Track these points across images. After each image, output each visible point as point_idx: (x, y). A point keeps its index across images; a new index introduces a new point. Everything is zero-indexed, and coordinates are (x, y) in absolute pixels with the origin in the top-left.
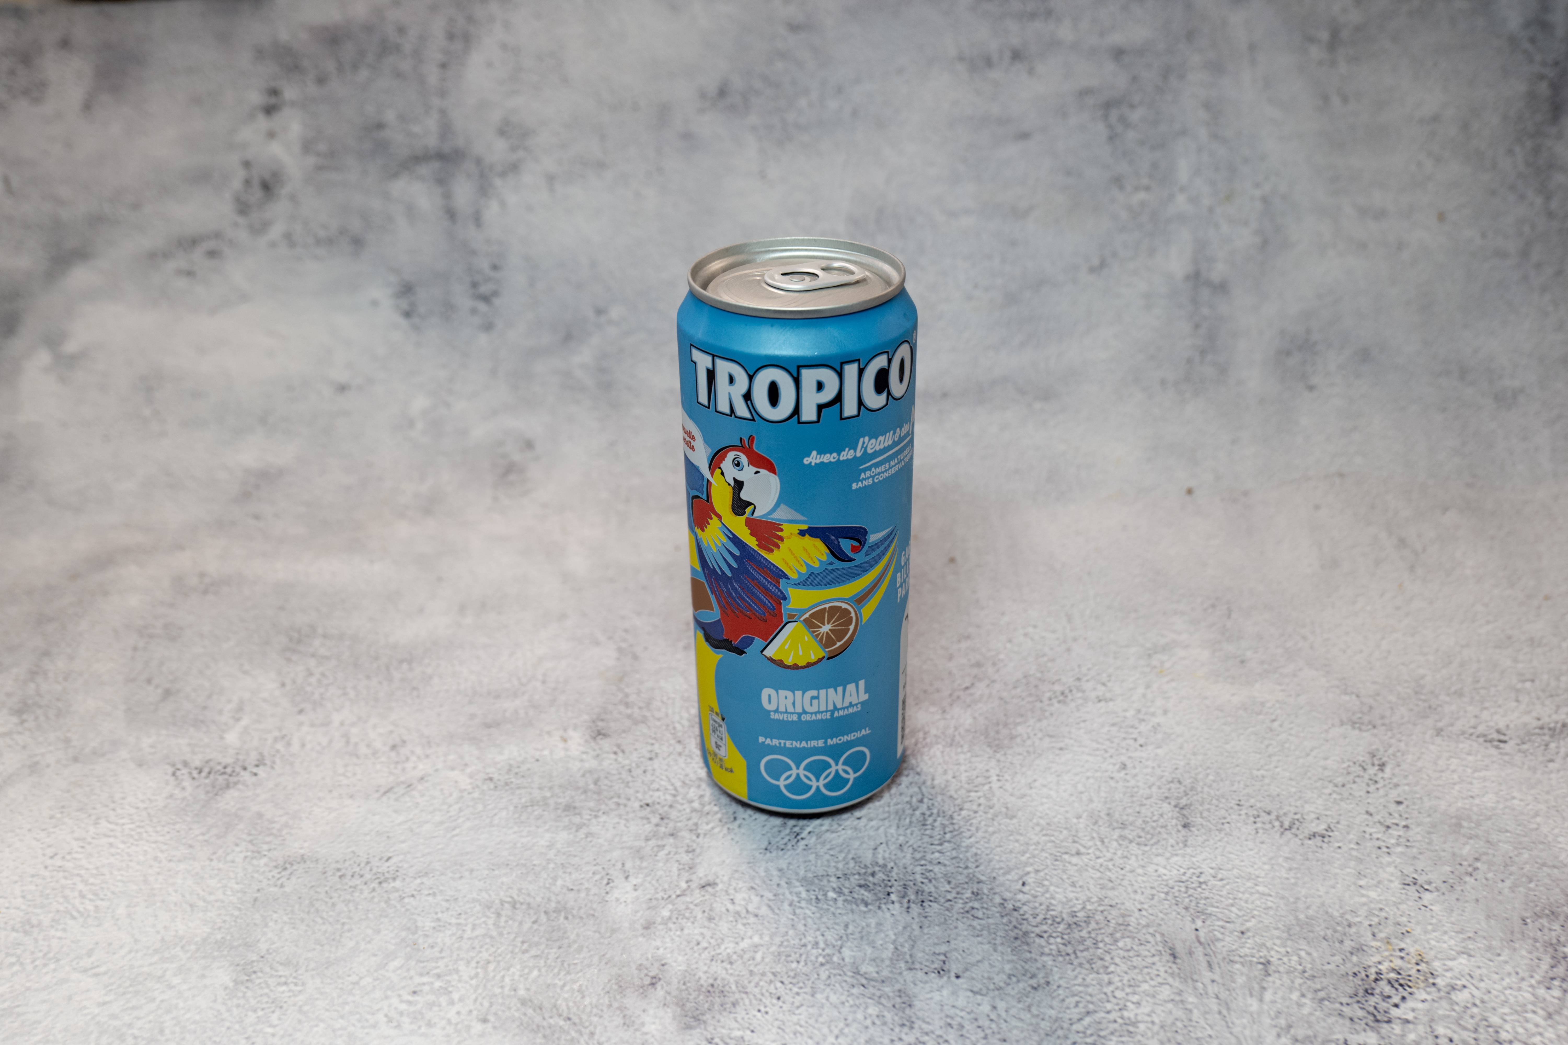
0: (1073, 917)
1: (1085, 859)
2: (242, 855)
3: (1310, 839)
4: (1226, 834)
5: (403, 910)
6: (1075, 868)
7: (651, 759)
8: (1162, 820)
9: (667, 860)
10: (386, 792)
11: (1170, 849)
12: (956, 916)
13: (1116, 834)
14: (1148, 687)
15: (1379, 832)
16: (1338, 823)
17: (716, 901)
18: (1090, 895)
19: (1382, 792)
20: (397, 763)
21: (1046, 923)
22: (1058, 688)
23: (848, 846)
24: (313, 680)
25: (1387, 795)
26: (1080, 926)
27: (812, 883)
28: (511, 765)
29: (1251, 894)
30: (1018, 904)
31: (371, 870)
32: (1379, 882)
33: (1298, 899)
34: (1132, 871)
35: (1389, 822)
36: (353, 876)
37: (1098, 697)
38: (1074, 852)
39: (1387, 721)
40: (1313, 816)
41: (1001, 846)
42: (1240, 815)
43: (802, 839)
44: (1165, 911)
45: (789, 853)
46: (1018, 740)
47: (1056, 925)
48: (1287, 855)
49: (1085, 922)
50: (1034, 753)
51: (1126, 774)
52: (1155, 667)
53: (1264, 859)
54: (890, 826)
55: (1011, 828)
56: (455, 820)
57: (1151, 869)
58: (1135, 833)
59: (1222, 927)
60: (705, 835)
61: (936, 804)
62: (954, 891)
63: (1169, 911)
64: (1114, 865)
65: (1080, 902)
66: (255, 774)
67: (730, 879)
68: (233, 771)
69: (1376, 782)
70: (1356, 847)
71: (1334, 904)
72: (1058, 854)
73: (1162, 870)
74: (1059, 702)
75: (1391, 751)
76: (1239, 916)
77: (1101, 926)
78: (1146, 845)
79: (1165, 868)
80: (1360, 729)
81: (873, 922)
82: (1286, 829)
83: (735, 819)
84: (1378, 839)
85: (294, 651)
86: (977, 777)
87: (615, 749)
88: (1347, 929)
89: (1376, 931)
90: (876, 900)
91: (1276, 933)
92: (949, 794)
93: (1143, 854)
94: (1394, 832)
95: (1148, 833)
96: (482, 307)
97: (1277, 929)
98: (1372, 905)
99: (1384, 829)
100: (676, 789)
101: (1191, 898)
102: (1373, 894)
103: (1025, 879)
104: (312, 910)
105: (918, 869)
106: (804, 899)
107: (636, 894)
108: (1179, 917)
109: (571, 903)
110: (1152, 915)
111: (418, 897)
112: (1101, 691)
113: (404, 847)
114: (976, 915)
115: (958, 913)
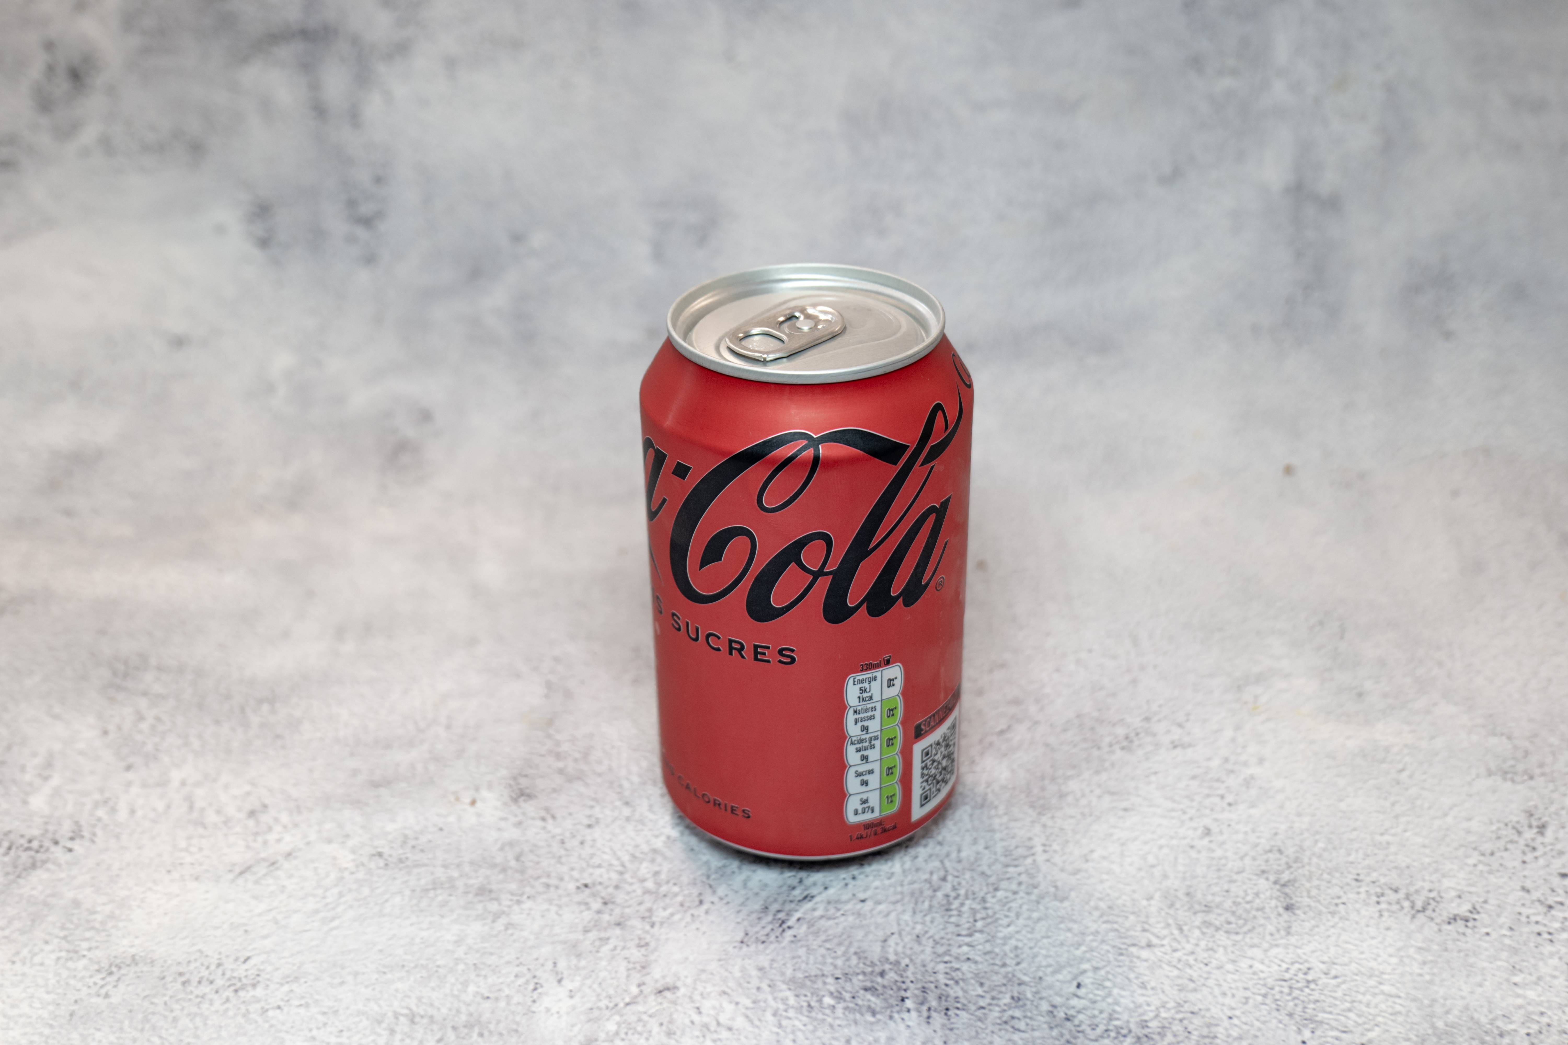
0: (1143, 1027)
2: (54, 956)
3: (1449, 923)
4: (1341, 918)
5: (266, 1025)
7: (590, 826)
8: (1257, 901)
9: (613, 958)
10: (241, 873)
11: (1268, 938)
12: (990, 1028)
14: (1238, 728)
15: (1539, 914)
16: (1485, 902)
17: (677, 1010)
18: (1165, 999)
19: (1541, 862)
20: (256, 834)
21: (1109, 1036)
22: (1121, 731)
23: (849, 937)
24: (144, 726)
25: (1548, 866)
26: (1152, 1039)
27: (803, 986)
28: (406, 837)
29: (1374, 995)
30: (1072, 1012)
31: (223, 974)
33: (1434, 1001)
34: (1219, 968)
35: (1551, 900)
36: (199, 982)
37: (1172, 742)
38: (1143, 943)
39: (1547, 770)
40: (1453, 894)
41: (1048, 937)
42: (1358, 893)
43: (789, 928)
44: (1263, 1019)
45: (772, 946)
46: (1070, 799)
47: (1122, 1039)
48: (1420, 945)
49: (1159, 1034)
50: (1091, 815)
51: (1211, 842)
52: (1246, 703)
53: (1391, 950)
54: (904, 911)
55: (1062, 913)
56: (334, 909)
57: (1244, 964)
58: (1222, 919)
59: (1337, 1038)
61: (964, 883)
62: (988, 996)
63: (1268, 1019)
64: (1196, 960)
65: (1153, 1008)
66: (70, 850)
67: (695, 981)
68: (41, 846)
69: (1534, 849)
70: (1508, 933)
71: (1482, 1007)
72: (1123, 946)
73: (1258, 966)
74: (1123, 748)
75: (1553, 809)
76: (1359, 1025)
77: (1180, 1039)
78: (1237, 933)
79: (1262, 963)
80: (1513, 781)
81: (882, 1036)
82: (1418, 911)
83: (701, 902)
84: (1537, 923)
85: (119, 688)
86: (1017, 847)
87: (543, 813)
88: (1498, 1038)
90: (887, 1008)
92: (980, 869)
93: (1234, 945)
94: (1557, 913)
95: (1240, 917)
96: (361, 232)
97: (1408, 1040)
98: (1530, 1008)
99: (1545, 909)
100: (623, 865)
101: (1297, 1001)
102: (1531, 994)
103: (1080, 979)
104: (147, 1026)
105: (941, 967)
106: (792, 1007)
107: (572, 1002)
108: (1281, 1025)
109: (487, 1016)
110: (1245, 1023)
111: (286, 1010)
112: (1177, 734)
113: (267, 943)
114: (1017, 1026)
115: (994, 1024)
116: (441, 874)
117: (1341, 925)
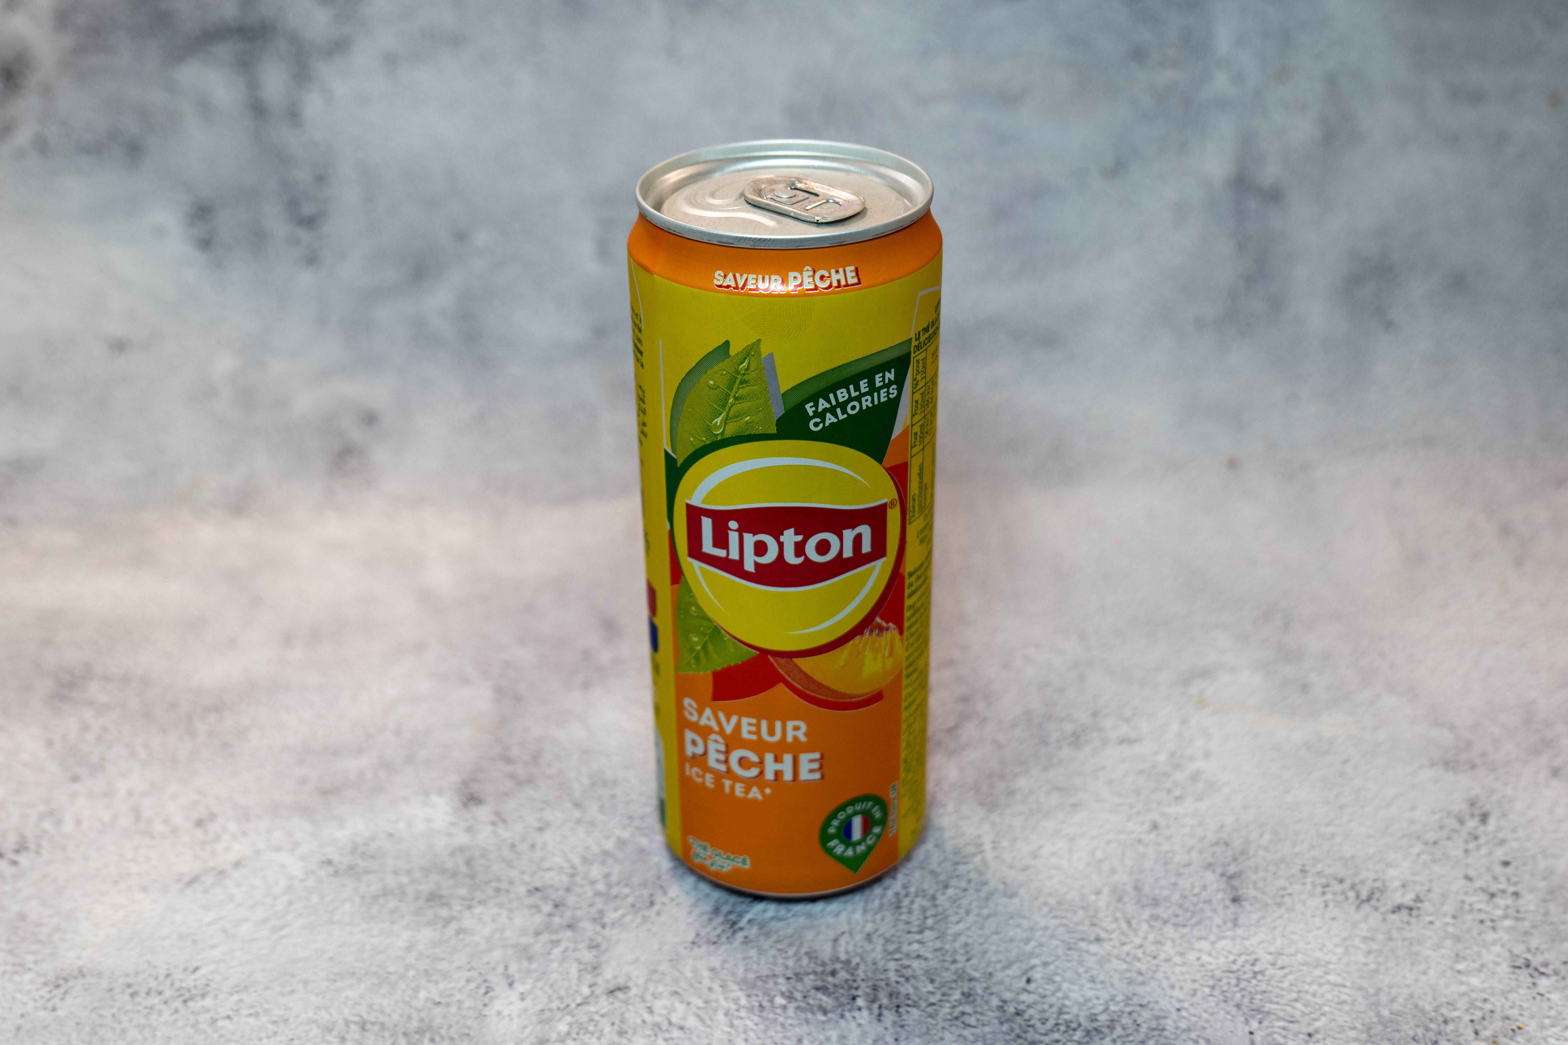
0: (1093, 1021)
1: (1107, 946)
3: (1394, 912)
4: (1287, 909)
5: (216, 1035)
6: (1094, 958)
7: (540, 829)
8: (1205, 893)
9: (564, 959)
10: (190, 883)
11: (1215, 930)
12: (941, 1024)
13: (1146, 914)
14: (1184, 722)
15: (1481, 902)
16: (1429, 891)
17: (628, 1010)
18: (1114, 992)
19: (1484, 850)
20: (204, 843)
21: (1058, 1030)
22: (1068, 727)
23: (799, 938)
24: (90, 736)
25: (1490, 854)
26: (1102, 1032)
27: (754, 986)
28: (355, 843)
29: (1320, 985)
30: (1022, 1007)
31: (172, 985)
32: (1483, 966)
33: (1379, 989)
34: (1168, 960)
35: (1494, 888)
36: (148, 993)
37: (1120, 738)
38: (1092, 937)
39: (1489, 760)
40: (1398, 883)
41: (997, 933)
42: (1304, 884)
43: (740, 929)
44: (1210, 1010)
45: (724, 947)
46: (1018, 796)
47: (1071, 1032)
48: (1365, 934)
49: (1108, 1027)
50: (1039, 812)
51: (1158, 835)
52: (1191, 697)
53: (1336, 940)
55: (1011, 909)
56: (283, 917)
57: (1191, 957)
58: (1170, 912)
59: (1284, 1029)
60: (613, 925)
62: (939, 992)
63: (1215, 1010)
64: (1144, 953)
65: (1102, 1001)
66: (16, 863)
67: (646, 982)
69: (1477, 838)
70: (1452, 921)
71: (1426, 994)
72: (1072, 941)
73: (1206, 958)
74: (1070, 744)
75: (1494, 798)
76: (1306, 1014)
77: (1129, 1031)
78: (1184, 926)
79: (1210, 954)
80: (1455, 771)
81: (834, 1034)
82: (1363, 901)
84: (1480, 910)
85: (65, 698)
86: (966, 845)
87: (493, 818)
88: (1443, 1026)
89: (1479, 1027)
90: (838, 1007)
91: (1352, 1034)
93: (1182, 938)
94: (1500, 901)
95: (1187, 910)
96: (303, 233)
97: (1354, 1028)
98: (1474, 995)
99: (1487, 898)
100: (574, 867)
101: (1244, 993)
102: (1475, 981)
103: (1030, 974)
104: (95, 1039)
105: (892, 965)
106: (744, 1007)
107: (523, 1005)
108: (1229, 1017)
109: (438, 1021)
110: (1194, 1015)
111: (235, 1019)
112: (1124, 730)
113: (216, 953)
114: (967, 1022)
115: (945, 1020)
116: (391, 881)
117: (1286, 916)
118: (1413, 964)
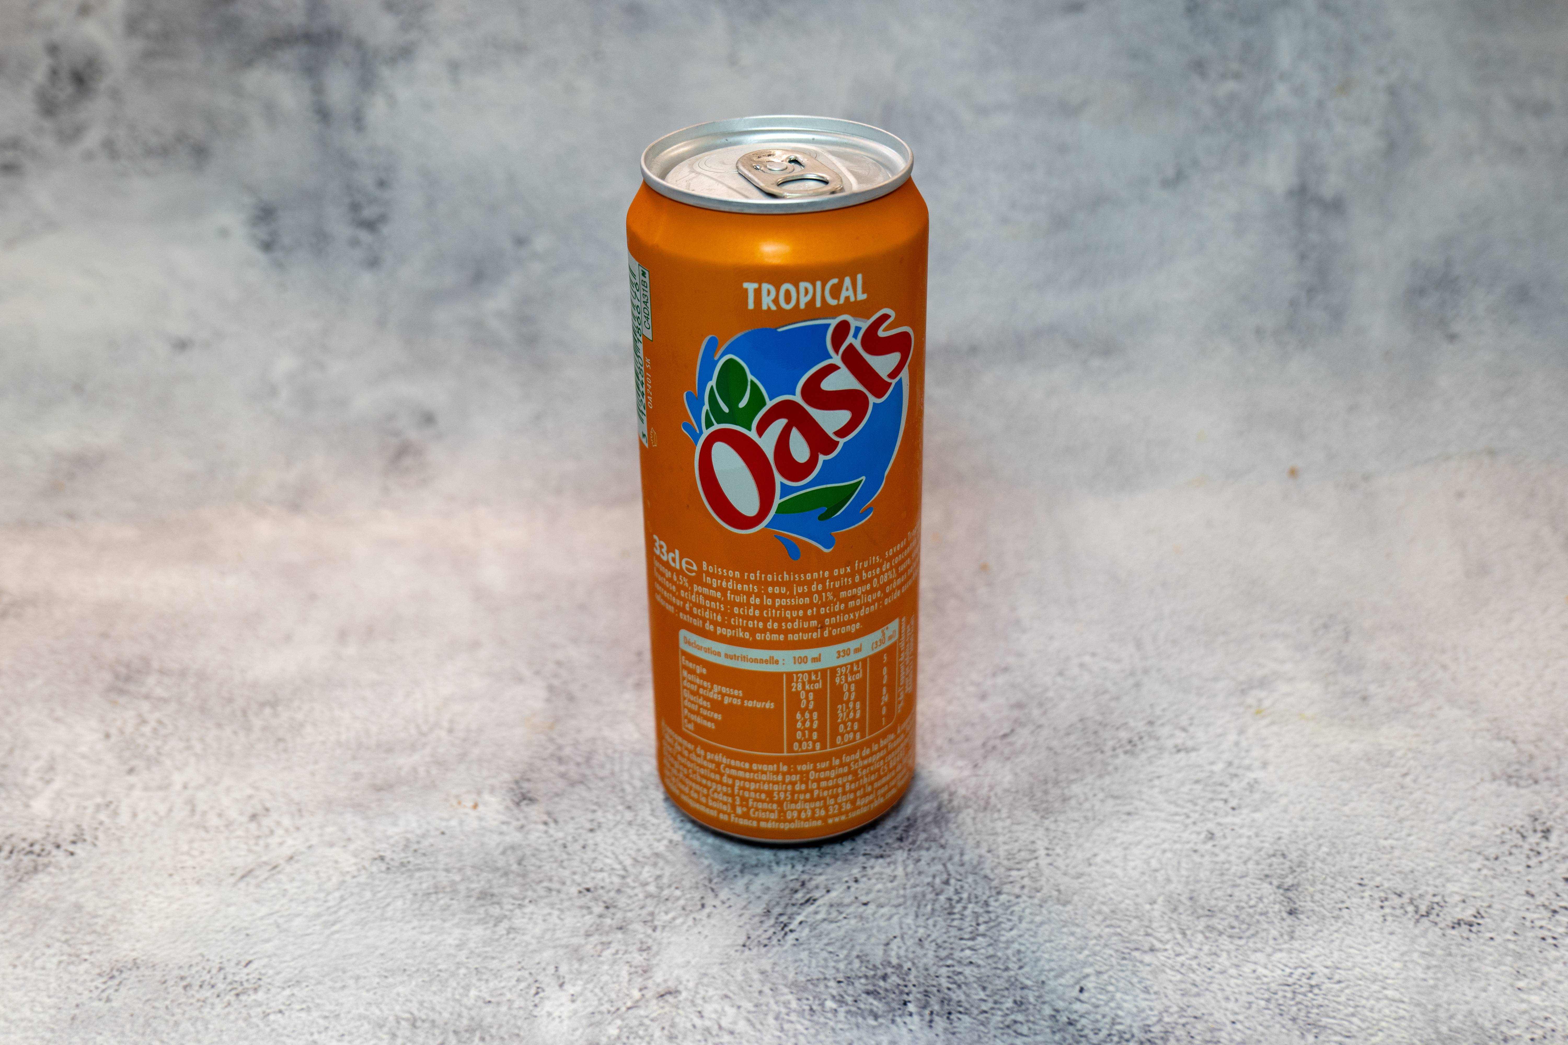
0: (1146, 1032)
2: (55, 960)
3: (1453, 928)
4: (1345, 923)
5: (268, 1030)
6: (1148, 968)
7: (592, 830)
8: (1261, 905)
9: (615, 962)
10: (243, 877)
11: (1271, 942)
12: (993, 1032)
13: (1202, 924)
14: (1241, 732)
15: (1543, 919)
16: (1490, 907)
17: (678, 1014)
18: (1168, 1003)
19: (1546, 866)
20: (258, 837)
22: (1124, 735)
23: (851, 940)
24: (146, 729)
25: (1552, 870)
26: (1155, 1043)
27: (805, 989)
28: (408, 841)
29: (1378, 1000)
30: (1074, 1017)
31: (225, 978)
32: (1544, 984)
33: (1438, 1006)
34: (1223, 972)
35: (1556, 905)
36: (201, 986)
37: (1176, 746)
38: (1146, 947)
39: (1552, 774)
40: (1457, 898)
41: (1051, 941)
42: (1362, 898)
43: (791, 931)
44: (1266, 1023)
45: (775, 950)
46: (1073, 803)
48: (1424, 949)
49: (1162, 1038)
50: (1094, 819)
51: (1214, 846)
52: (1250, 706)
53: (1395, 955)
54: (907, 914)
55: (1065, 916)
56: (335, 913)
57: (1247, 969)
58: (1225, 923)
61: (966, 886)
62: (991, 1000)
63: (1271, 1023)
64: (1199, 964)
65: (1156, 1012)
66: (72, 854)
67: (697, 985)
68: (43, 850)
69: (1539, 853)
70: (1512, 938)
71: (1486, 1011)
73: (1261, 971)
74: (1126, 753)
75: (1557, 813)
78: (1240, 938)
79: (1266, 967)
80: (1518, 785)
82: (1423, 916)
83: (703, 906)
84: (1541, 927)
86: (1020, 850)
87: (545, 818)
90: (889, 1011)
92: (983, 873)
93: (1237, 950)
94: (1562, 919)
95: (1243, 922)
96: (364, 236)
98: (1535, 1014)
99: (1549, 914)
100: (625, 869)
102: (1535, 999)
103: (1082, 984)
104: (148, 1031)
105: (944, 971)
106: (794, 1011)
107: (573, 1006)
108: (1284, 1030)
109: (489, 1020)
110: (1249, 1028)
111: (287, 1014)
112: (1180, 738)
113: (269, 947)
114: (1019, 1031)
115: (996, 1028)
116: (443, 878)
117: (1344, 929)
118: (1472, 981)
